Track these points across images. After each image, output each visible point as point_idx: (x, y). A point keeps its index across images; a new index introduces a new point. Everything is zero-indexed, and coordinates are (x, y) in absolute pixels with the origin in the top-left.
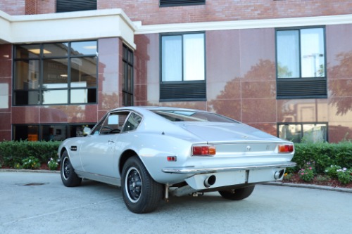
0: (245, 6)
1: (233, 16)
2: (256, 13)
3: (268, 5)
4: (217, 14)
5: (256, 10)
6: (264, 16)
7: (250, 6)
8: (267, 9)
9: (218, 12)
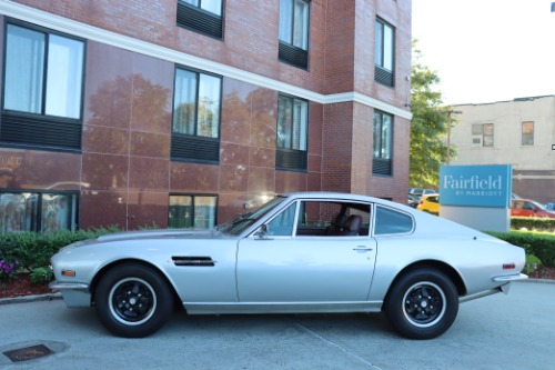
0: (143, 21)
1: (127, 29)
2: (157, 35)
3: (170, 29)
4: (106, 18)
5: (157, 32)
6: (165, 43)
7: (150, 23)
8: (168, 35)
9: (109, 15)
